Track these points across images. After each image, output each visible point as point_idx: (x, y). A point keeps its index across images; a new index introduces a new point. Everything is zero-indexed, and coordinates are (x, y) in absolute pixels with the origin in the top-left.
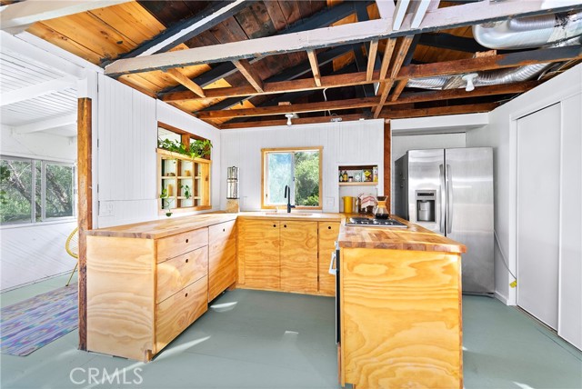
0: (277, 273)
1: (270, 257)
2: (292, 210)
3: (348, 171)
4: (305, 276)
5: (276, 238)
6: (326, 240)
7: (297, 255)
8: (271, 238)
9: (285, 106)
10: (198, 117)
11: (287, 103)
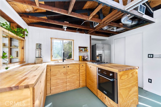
0: (65, 85)
1: (62, 79)
2: (64, 61)
3: (80, 48)
4: (75, 83)
5: (65, 72)
6: (82, 70)
7: (73, 76)
8: (62, 72)
9: (67, 23)
10: (21, 16)
11: (68, 23)
